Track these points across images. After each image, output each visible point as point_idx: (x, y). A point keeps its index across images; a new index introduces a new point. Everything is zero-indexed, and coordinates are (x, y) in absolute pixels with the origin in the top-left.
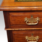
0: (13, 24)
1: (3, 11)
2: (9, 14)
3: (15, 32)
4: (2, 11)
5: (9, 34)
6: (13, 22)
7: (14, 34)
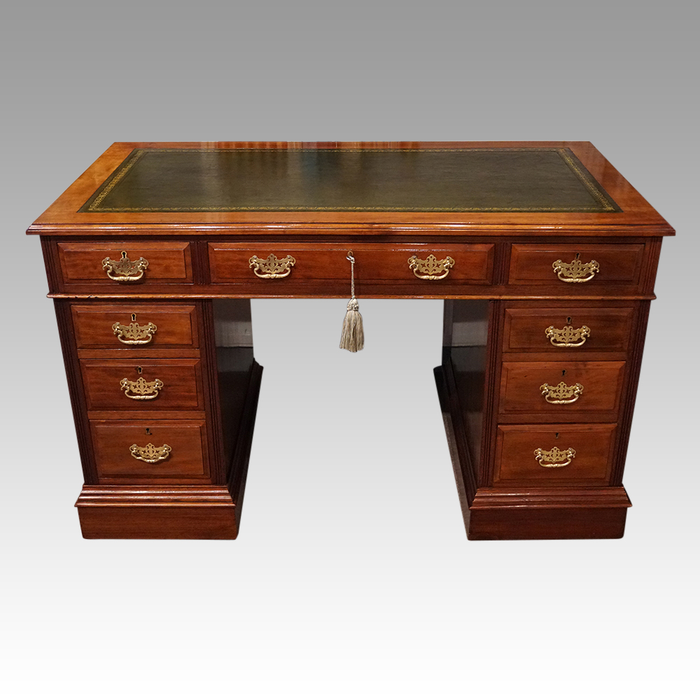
0: (70, 277)
1: (41, 237)
2: (57, 245)
3: (78, 308)
4: (38, 237)
5: (63, 310)
6: (68, 273)
7: (78, 316)
